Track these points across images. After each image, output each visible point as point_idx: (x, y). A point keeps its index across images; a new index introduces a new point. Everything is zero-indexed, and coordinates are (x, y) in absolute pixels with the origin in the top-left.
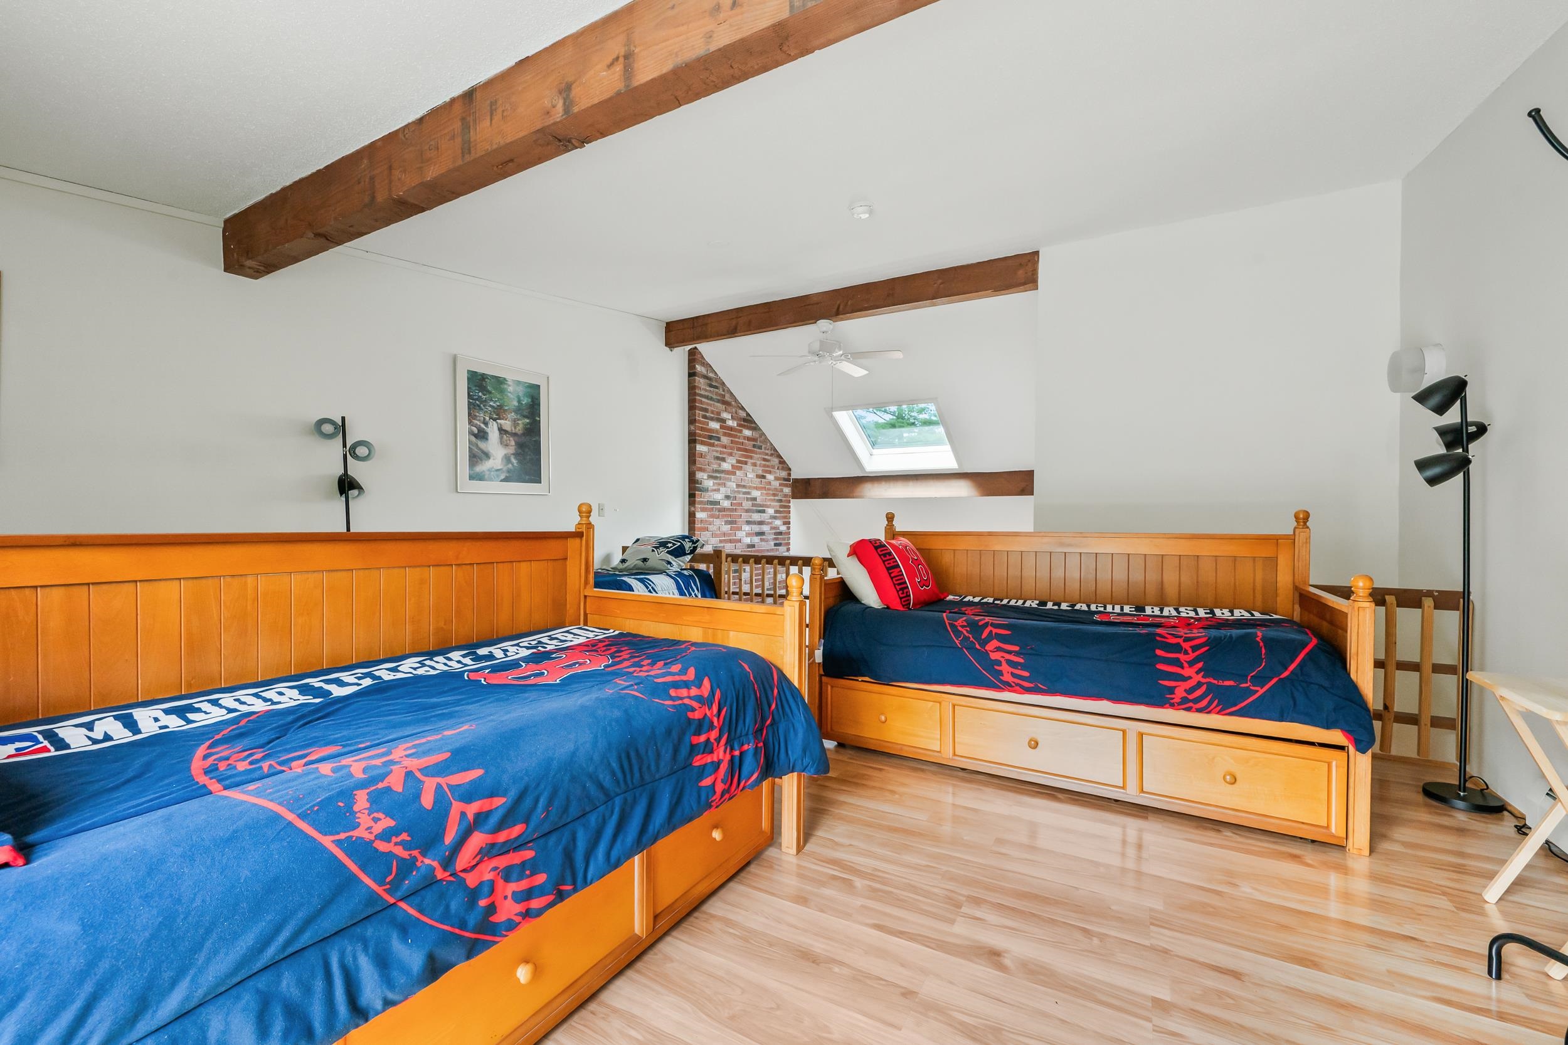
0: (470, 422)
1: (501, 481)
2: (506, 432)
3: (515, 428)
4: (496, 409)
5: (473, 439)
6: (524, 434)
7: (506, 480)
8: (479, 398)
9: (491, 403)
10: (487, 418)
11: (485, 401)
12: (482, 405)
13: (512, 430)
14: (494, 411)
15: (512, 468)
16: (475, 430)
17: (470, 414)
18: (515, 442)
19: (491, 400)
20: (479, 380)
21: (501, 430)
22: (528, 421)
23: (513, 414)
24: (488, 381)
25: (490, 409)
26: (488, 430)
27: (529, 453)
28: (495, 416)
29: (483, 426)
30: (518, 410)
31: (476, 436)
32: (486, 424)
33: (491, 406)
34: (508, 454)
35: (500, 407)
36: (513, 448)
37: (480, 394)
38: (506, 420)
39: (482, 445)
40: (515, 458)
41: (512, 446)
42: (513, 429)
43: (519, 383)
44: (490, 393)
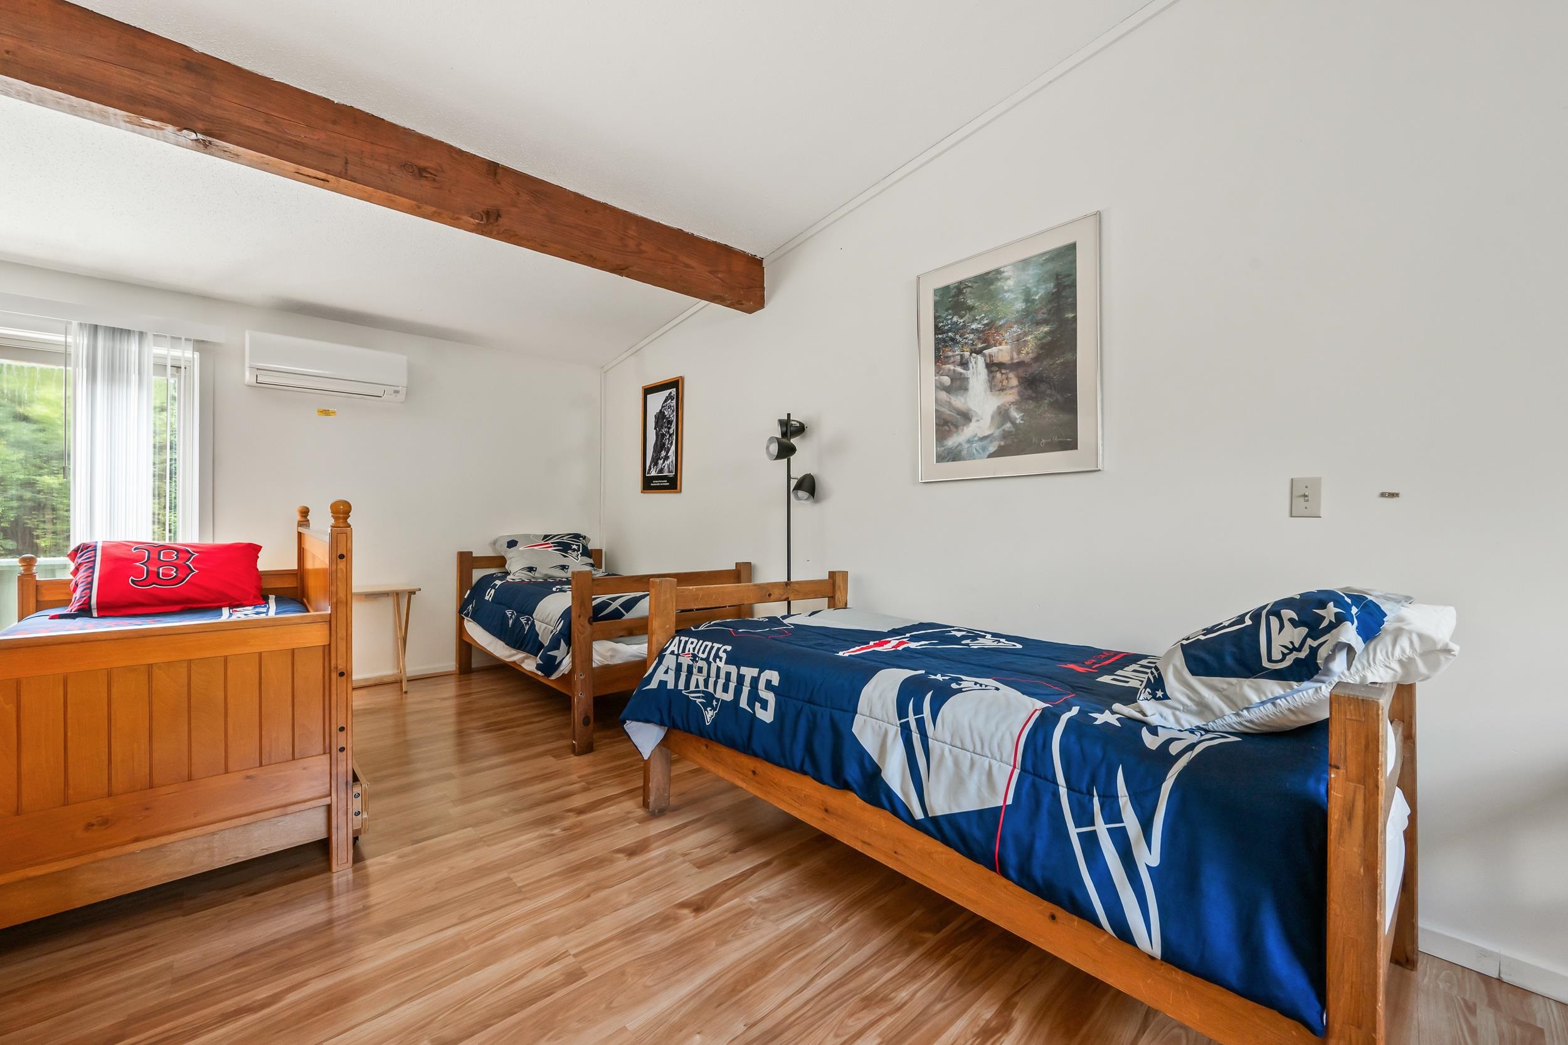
0: (938, 372)
1: (990, 456)
2: (1001, 366)
3: (1019, 353)
4: (982, 331)
5: (943, 395)
6: (1037, 359)
7: (1000, 452)
8: (955, 328)
9: (974, 326)
10: (967, 354)
11: (964, 326)
12: (958, 337)
13: (1012, 359)
14: (979, 338)
15: (1013, 429)
16: (946, 380)
17: (938, 359)
18: (1019, 377)
19: (974, 320)
20: (953, 297)
21: (993, 366)
22: (1046, 329)
23: (1015, 328)
24: (968, 290)
25: (971, 336)
26: (968, 373)
27: (1049, 392)
28: (980, 346)
29: (959, 369)
30: (1028, 317)
31: (948, 390)
32: (964, 364)
33: (973, 331)
34: (1003, 405)
35: (990, 325)
36: (1015, 390)
37: (955, 319)
38: (1000, 344)
39: (958, 402)
40: (1018, 410)
41: (1012, 387)
42: (1015, 356)
43: (1026, 263)
44: (971, 308)
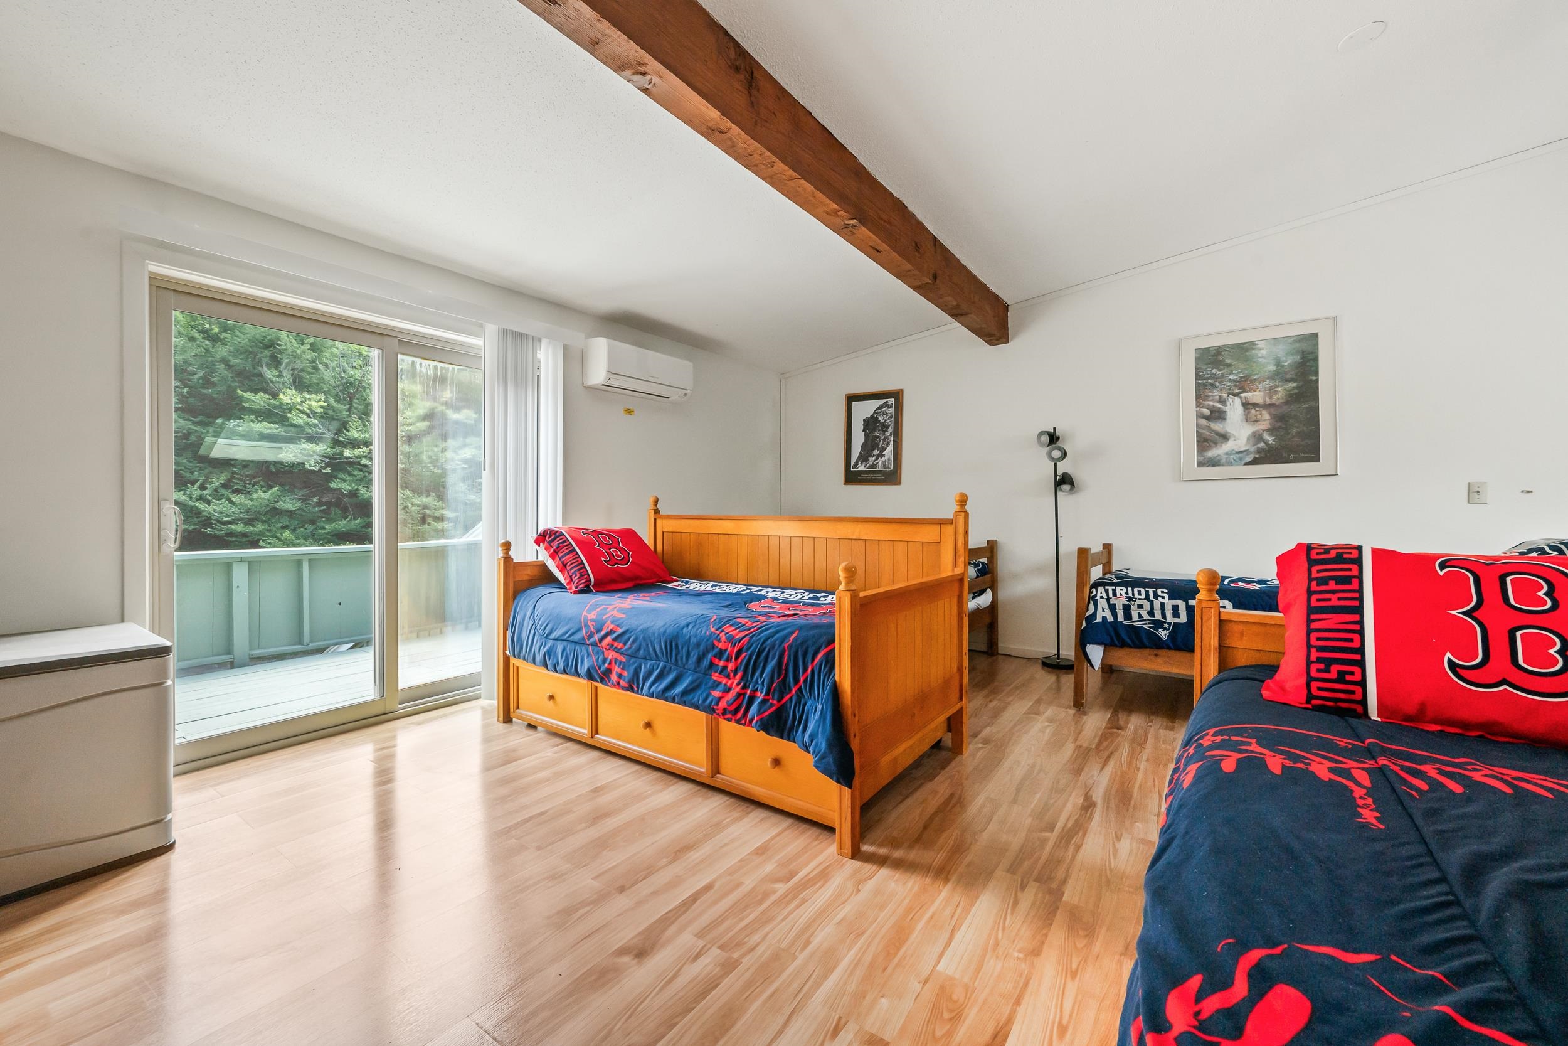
0: (1199, 405)
1: (1246, 464)
2: (1255, 405)
3: (1271, 398)
4: (1238, 381)
5: (1204, 422)
6: (1286, 403)
7: (1254, 462)
8: (1214, 377)
9: (1232, 377)
10: (1225, 395)
11: (1222, 376)
12: (1216, 383)
13: (1265, 401)
14: (1236, 386)
15: (1265, 447)
16: (1207, 412)
17: (1198, 396)
18: (1271, 414)
19: (1231, 373)
20: (1213, 356)
21: (1246, 405)
22: (1294, 385)
23: (1267, 382)
24: (1226, 353)
25: (1229, 384)
26: (1226, 409)
27: (1296, 425)
28: (1237, 391)
29: (1218, 405)
30: (1280, 375)
31: (1208, 418)
32: (1223, 402)
33: (1230, 381)
34: (1258, 431)
35: (1246, 378)
36: (1268, 422)
37: (1214, 371)
38: (1255, 391)
39: (1217, 426)
40: (1271, 435)
41: (1265, 420)
42: (1268, 400)
43: (1277, 340)
44: (1228, 365)
